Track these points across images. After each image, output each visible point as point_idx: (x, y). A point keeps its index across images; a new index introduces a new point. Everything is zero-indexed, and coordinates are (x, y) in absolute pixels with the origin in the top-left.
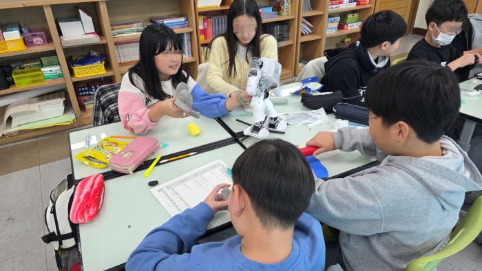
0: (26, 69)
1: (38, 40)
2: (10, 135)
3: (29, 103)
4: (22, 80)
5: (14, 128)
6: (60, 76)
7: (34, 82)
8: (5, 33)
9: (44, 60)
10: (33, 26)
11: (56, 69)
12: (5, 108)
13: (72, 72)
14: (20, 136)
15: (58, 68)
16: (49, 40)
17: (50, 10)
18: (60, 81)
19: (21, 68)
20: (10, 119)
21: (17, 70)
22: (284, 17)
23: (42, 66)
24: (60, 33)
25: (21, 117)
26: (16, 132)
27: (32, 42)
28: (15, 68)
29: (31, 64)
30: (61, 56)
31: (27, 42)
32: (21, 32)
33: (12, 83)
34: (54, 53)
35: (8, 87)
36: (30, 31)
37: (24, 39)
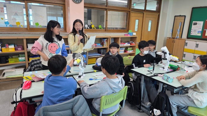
0: (13, 58)
1: (19, 49)
2: (3, 79)
3: (12, 69)
4: (11, 61)
5: (5, 77)
6: (24, 60)
7: (15, 62)
8: (9, 46)
9: (20, 55)
10: (18, 45)
11: (23, 58)
12: (3, 70)
13: (29, 60)
14: (6, 80)
15: (25, 58)
16: (23, 49)
17: (25, 40)
18: (24, 62)
19: (12, 57)
20: (4, 74)
21: (11, 58)
22: (105, 47)
23: (19, 57)
24: (27, 47)
25: (8, 74)
26: (5, 78)
27: (17, 49)
28: (10, 57)
29: (16, 56)
30: (26, 54)
31: (16, 49)
32: (15, 46)
33: (8, 62)
34: (24, 53)
35: (6, 63)
36: (17, 46)
37: (15, 48)
